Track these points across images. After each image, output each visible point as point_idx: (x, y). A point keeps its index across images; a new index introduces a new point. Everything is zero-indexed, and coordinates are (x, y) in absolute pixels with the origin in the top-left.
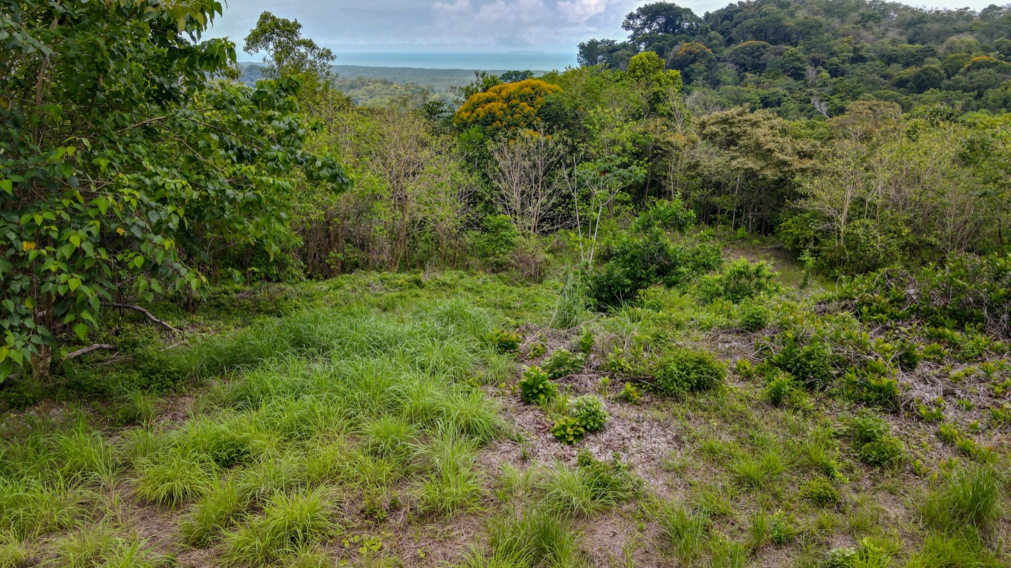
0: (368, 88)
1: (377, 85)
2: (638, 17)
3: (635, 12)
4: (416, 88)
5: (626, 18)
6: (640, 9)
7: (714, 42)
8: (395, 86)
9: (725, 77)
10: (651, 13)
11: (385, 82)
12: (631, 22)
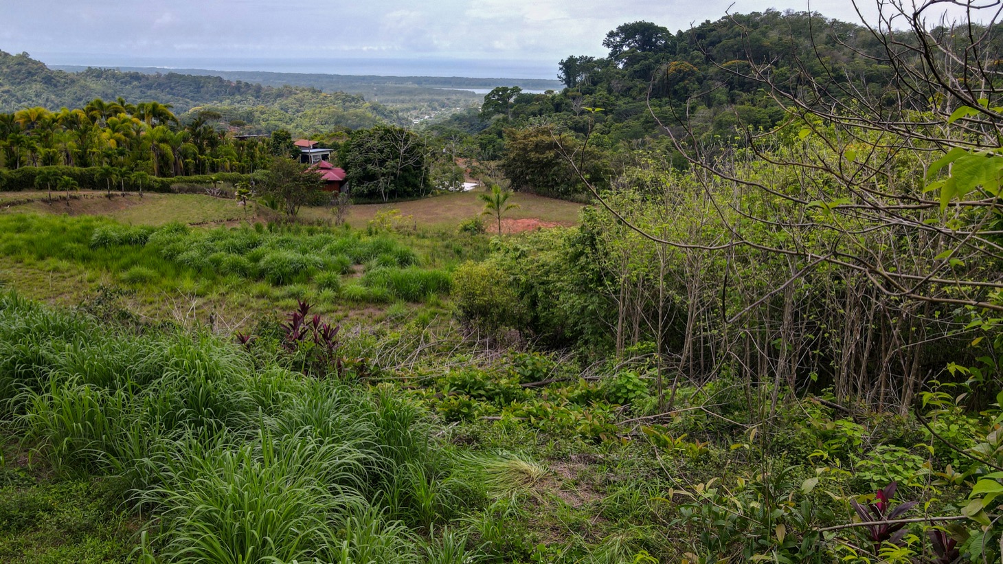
0: (296, 96)
1: (306, 93)
2: (617, 34)
3: (615, 30)
4: (347, 96)
5: (606, 36)
6: (620, 28)
7: (697, 60)
8: (324, 94)
9: (718, 95)
10: (628, 31)
11: (314, 91)
12: (612, 40)
